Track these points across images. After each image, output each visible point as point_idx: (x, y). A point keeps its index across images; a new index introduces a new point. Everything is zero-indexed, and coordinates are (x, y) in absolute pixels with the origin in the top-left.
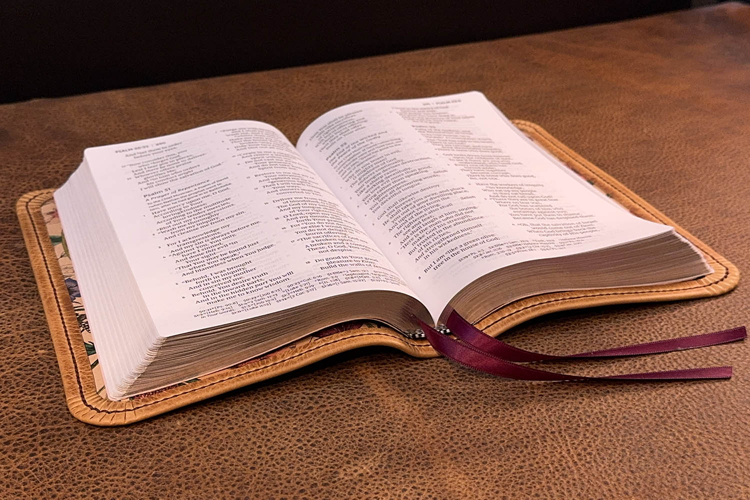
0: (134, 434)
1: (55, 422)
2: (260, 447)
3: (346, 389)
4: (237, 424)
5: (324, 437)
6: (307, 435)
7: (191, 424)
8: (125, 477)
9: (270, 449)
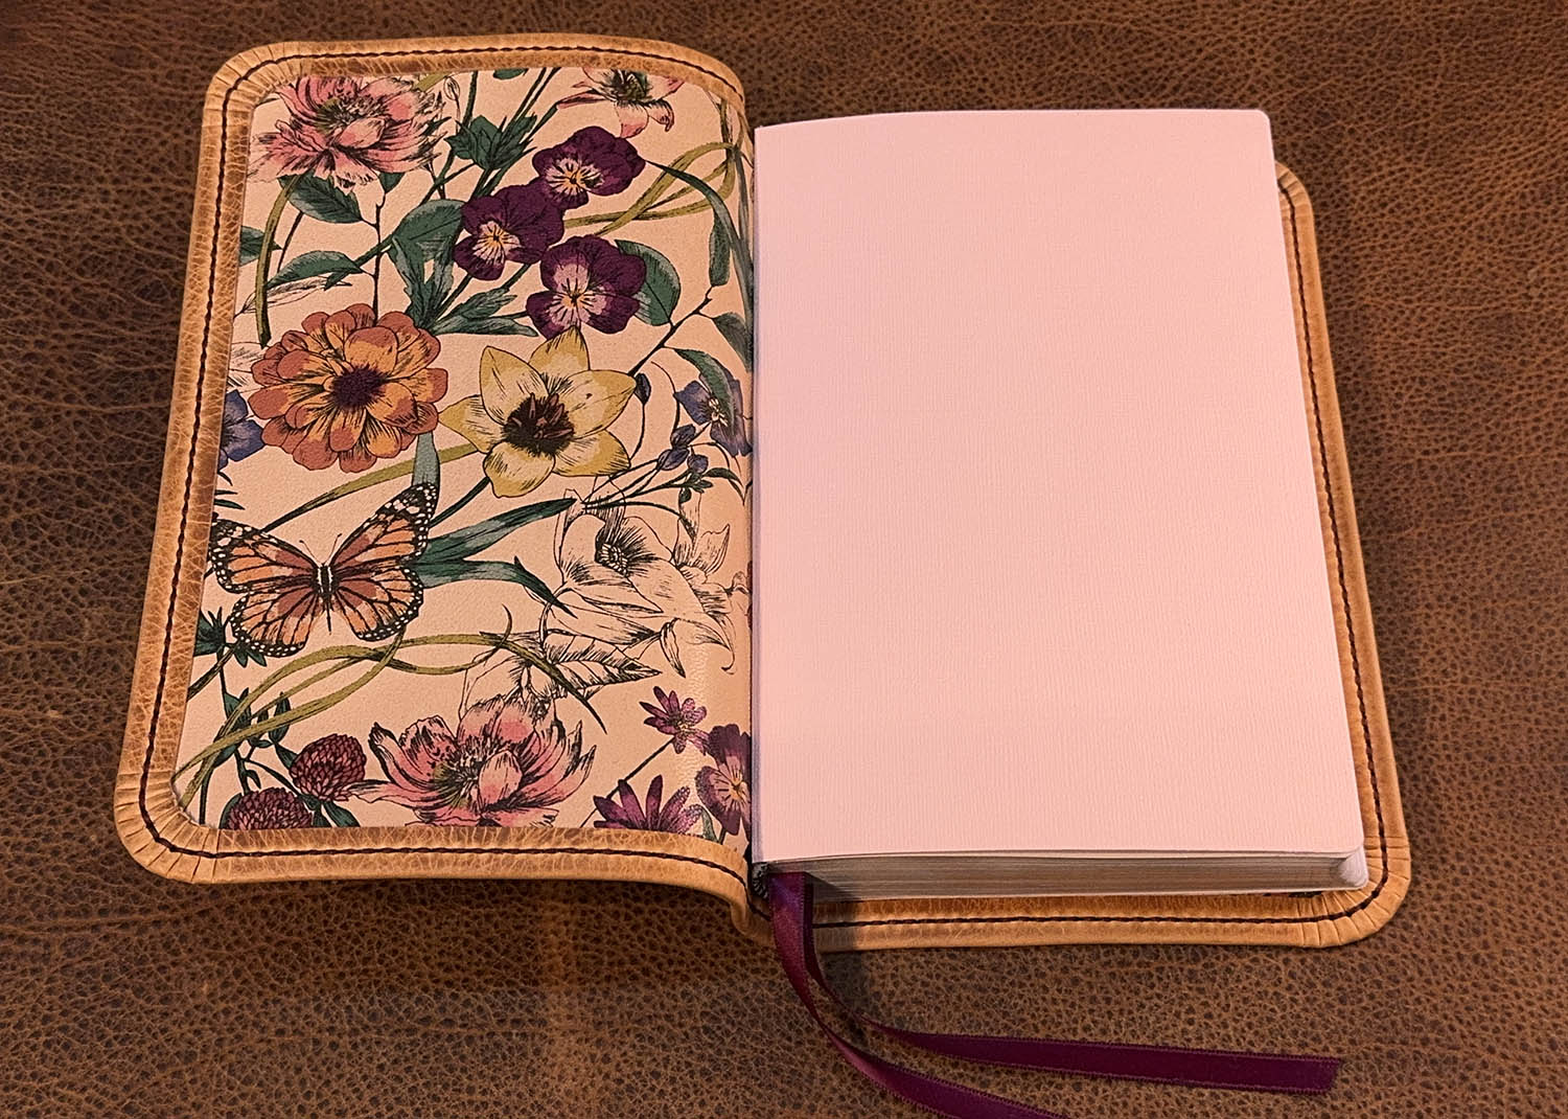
0: (129, 991)
1: (20, 918)
2: (308, 1095)
3: (505, 987)
4: (293, 1023)
5: (418, 1105)
6: (393, 1090)
7: (222, 998)
8: (82, 1097)
9: (320, 1106)
